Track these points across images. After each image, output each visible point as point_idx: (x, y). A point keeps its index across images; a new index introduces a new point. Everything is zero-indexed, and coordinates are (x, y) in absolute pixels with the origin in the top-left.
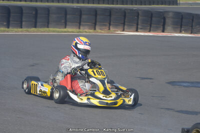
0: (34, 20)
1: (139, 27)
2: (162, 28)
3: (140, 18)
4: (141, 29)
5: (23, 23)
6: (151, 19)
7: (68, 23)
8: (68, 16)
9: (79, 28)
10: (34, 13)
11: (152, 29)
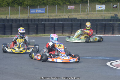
0: (36, 30)
1: (98, 32)
2: (111, 32)
3: (99, 27)
4: (99, 33)
5: (30, 32)
6: (105, 27)
7: (56, 31)
8: (56, 28)
9: (63, 34)
10: (36, 26)
11: (106, 33)
